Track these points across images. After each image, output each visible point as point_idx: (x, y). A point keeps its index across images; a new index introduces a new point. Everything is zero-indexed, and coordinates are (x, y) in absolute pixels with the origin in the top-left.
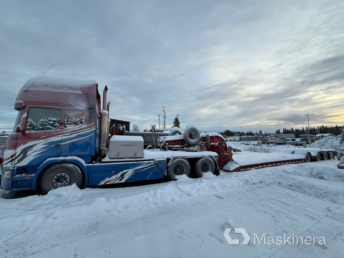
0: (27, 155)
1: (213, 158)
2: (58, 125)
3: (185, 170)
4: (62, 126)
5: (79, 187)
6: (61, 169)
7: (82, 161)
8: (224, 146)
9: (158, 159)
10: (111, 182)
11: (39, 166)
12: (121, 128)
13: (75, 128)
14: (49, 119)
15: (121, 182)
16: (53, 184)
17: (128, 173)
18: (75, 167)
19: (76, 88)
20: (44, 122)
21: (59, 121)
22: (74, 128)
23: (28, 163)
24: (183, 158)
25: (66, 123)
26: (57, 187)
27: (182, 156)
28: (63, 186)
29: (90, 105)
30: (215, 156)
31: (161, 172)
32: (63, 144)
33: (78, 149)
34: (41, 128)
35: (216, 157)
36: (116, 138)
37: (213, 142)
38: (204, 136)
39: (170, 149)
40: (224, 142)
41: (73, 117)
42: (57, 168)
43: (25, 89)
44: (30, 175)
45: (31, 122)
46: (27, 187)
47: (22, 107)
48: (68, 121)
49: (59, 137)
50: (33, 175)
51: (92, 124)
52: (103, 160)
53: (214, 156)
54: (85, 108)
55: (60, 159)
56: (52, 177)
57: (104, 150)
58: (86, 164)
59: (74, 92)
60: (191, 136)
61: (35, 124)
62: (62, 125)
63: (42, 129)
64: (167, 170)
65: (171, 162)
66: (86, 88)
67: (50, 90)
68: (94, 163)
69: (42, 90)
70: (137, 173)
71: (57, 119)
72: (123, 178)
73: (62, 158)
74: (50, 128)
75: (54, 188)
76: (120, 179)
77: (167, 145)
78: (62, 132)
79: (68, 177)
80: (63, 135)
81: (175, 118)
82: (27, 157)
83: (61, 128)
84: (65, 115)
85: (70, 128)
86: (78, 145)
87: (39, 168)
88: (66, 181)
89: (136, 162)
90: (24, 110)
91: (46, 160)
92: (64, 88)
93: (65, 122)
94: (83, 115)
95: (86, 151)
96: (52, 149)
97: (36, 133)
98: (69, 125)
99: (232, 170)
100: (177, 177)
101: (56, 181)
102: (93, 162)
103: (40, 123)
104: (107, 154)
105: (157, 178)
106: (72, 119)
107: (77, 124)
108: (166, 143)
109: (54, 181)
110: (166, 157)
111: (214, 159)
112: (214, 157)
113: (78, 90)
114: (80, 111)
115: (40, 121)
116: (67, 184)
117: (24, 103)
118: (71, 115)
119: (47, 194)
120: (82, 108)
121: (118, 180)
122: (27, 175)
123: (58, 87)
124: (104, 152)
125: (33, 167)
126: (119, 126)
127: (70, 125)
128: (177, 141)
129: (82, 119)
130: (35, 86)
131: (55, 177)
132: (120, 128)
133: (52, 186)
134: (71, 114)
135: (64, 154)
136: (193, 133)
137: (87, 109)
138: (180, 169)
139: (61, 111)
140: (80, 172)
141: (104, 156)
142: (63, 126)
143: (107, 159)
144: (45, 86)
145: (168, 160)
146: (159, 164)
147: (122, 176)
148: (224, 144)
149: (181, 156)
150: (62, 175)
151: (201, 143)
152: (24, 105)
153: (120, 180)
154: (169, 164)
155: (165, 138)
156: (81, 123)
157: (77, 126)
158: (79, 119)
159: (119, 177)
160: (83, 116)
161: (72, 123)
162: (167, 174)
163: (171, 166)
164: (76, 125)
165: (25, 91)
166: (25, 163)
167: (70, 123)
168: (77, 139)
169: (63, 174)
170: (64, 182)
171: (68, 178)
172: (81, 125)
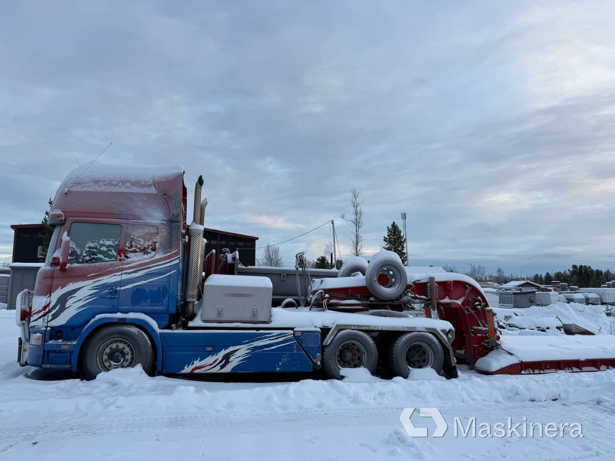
0: (66, 307)
1: (440, 335)
2: (115, 253)
3: (365, 358)
4: (121, 256)
5: (146, 373)
6: (118, 336)
7: (154, 324)
8: (479, 307)
9: (301, 327)
10: (204, 369)
11: (83, 328)
12: (229, 257)
13: (144, 259)
14: (101, 242)
15: (223, 371)
16: (103, 363)
17: (237, 354)
18: (141, 334)
19: (146, 182)
20: (93, 248)
21: (116, 245)
22: (141, 260)
23: (67, 322)
24: (359, 328)
25: (127, 251)
26: (110, 368)
27: (358, 324)
28: (119, 368)
29: (171, 215)
30: (445, 330)
31: (308, 355)
32: (122, 288)
33: (147, 300)
34: (87, 258)
35: (447, 333)
36: (217, 280)
37: (447, 297)
38: (421, 282)
39: (333, 307)
40: (479, 298)
41: (139, 239)
42: (112, 334)
43: (66, 190)
44: (69, 343)
45: (72, 248)
46: (64, 364)
47: (61, 221)
48: (132, 246)
49: (115, 275)
50: (75, 343)
51: (172, 253)
52: (191, 324)
53: (442, 331)
54: (161, 222)
55: (117, 317)
56: (101, 350)
57: (194, 304)
58: (159, 329)
59: (143, 192)
60: (384, 280)
61: (79, 252)
62: (122, 254)
63: (90, 260)
64: (322, 355)
65: (330, 336)
66: (163, 182)
67: (103, 189)
68: (174, 328)
69: (91, 189)
70: (256, 355)
71: (114, 243)
72: (227, 362)
73: (119, 315)
74: (101, 258)
75: (105, 370)
76: (221, 364)
77: (326, 298)
78: (121, 267)
79: (129, 351)
80: (123, 272)
81: (390, 227)
82: (66, 310)
83: (120, 260)
84: (127, 235)
85: (135, 259)
86: (148, 291)
87: (83, 331)
88: (124, 359)
89: (254, 331)
90: (63, 227)
91: (94, 317)
92: (127, 184)
93: (127, 248)
94: (158, 234)
95: (160, 304)
96: (104, 297)
97: (80, 268)
98: (132, 254)
99: (494, 370)
100: (344, 371)
101: (108, 359)
102: (173, 325)
103: (87, 249)
104: (198, 311)
105: (299, 370)
106: (138, 242)
107: (147, 252)
108: (325, 293)
109: (105, 357)
110: (320, 325)
111: (442, 337)
112: (441, 333)
113: (150, 186)
114: (153, 226)
115: (87, 246)
116: (126, 364)
117: (63, 214)
118: (136, 235)
119: (95, 378)
120: (156, 221)
121: (217, 366)
122: (65, 343)
123: (116, 183)
124: (193, 309)
125: (73, 328)
126: (224, 254)
127: (134, 254)
128: (350, 290)
129: (155, 242)
130: (81, 184)
131: (108, 350)
132: (226, 258)
133: (102, 367)
134: (137, 233)
135: (124, 307)
136: (391, 273)
137: (164, 222)
138: (354, 354)
139: (120, 227)
140: (150, 343)
141: (192, 317)
142: (123, 256)
143: (197, 322)
144: (96, 182)
145: (325, 331)
146: (304, 339)
147: (227, 358)
148: (480, 302)
149: (355, 324)
150: (118, 346)
151: (412, 297)
152: (63, 218)
153: (222, 367)
154: (326, 340)
155: (322, 281)
156: (154, 250)
157: (146, 256)
158: (150, 243)
159: (220, 360)
160: (157, 237)
161: (138, 250)
162: (322, 362)
163: (332, 346)
164: (144, 254)
165: (66, 194)
166: (62, 320)
167: (134, 250)
168: (147, 280)
169: (121, 346)
170: (122, 360)
171: (128, 354)
172: (153, 253)
